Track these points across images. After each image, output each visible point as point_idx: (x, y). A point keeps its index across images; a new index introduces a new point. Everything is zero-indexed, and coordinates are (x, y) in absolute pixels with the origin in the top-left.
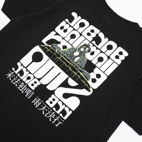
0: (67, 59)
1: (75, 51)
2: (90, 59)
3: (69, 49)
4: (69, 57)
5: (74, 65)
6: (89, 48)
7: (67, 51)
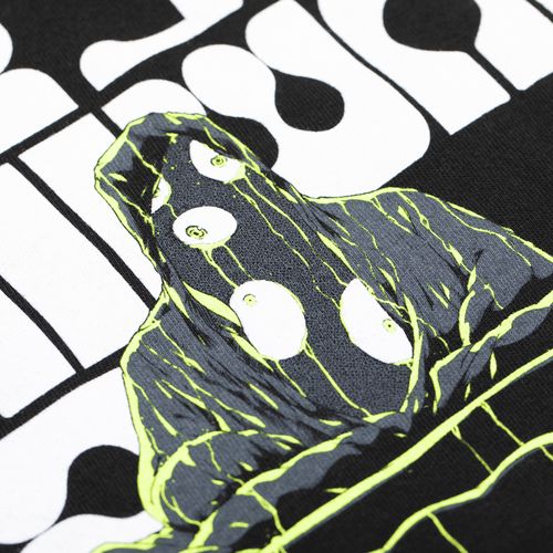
0: (346, 470)
1: (210, 332)
2: (416, 144)
3: (149, 422)
4: (321, 437)
5: (483, 382)
6: (192, 132)
7: (182, 455)
